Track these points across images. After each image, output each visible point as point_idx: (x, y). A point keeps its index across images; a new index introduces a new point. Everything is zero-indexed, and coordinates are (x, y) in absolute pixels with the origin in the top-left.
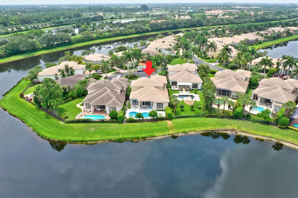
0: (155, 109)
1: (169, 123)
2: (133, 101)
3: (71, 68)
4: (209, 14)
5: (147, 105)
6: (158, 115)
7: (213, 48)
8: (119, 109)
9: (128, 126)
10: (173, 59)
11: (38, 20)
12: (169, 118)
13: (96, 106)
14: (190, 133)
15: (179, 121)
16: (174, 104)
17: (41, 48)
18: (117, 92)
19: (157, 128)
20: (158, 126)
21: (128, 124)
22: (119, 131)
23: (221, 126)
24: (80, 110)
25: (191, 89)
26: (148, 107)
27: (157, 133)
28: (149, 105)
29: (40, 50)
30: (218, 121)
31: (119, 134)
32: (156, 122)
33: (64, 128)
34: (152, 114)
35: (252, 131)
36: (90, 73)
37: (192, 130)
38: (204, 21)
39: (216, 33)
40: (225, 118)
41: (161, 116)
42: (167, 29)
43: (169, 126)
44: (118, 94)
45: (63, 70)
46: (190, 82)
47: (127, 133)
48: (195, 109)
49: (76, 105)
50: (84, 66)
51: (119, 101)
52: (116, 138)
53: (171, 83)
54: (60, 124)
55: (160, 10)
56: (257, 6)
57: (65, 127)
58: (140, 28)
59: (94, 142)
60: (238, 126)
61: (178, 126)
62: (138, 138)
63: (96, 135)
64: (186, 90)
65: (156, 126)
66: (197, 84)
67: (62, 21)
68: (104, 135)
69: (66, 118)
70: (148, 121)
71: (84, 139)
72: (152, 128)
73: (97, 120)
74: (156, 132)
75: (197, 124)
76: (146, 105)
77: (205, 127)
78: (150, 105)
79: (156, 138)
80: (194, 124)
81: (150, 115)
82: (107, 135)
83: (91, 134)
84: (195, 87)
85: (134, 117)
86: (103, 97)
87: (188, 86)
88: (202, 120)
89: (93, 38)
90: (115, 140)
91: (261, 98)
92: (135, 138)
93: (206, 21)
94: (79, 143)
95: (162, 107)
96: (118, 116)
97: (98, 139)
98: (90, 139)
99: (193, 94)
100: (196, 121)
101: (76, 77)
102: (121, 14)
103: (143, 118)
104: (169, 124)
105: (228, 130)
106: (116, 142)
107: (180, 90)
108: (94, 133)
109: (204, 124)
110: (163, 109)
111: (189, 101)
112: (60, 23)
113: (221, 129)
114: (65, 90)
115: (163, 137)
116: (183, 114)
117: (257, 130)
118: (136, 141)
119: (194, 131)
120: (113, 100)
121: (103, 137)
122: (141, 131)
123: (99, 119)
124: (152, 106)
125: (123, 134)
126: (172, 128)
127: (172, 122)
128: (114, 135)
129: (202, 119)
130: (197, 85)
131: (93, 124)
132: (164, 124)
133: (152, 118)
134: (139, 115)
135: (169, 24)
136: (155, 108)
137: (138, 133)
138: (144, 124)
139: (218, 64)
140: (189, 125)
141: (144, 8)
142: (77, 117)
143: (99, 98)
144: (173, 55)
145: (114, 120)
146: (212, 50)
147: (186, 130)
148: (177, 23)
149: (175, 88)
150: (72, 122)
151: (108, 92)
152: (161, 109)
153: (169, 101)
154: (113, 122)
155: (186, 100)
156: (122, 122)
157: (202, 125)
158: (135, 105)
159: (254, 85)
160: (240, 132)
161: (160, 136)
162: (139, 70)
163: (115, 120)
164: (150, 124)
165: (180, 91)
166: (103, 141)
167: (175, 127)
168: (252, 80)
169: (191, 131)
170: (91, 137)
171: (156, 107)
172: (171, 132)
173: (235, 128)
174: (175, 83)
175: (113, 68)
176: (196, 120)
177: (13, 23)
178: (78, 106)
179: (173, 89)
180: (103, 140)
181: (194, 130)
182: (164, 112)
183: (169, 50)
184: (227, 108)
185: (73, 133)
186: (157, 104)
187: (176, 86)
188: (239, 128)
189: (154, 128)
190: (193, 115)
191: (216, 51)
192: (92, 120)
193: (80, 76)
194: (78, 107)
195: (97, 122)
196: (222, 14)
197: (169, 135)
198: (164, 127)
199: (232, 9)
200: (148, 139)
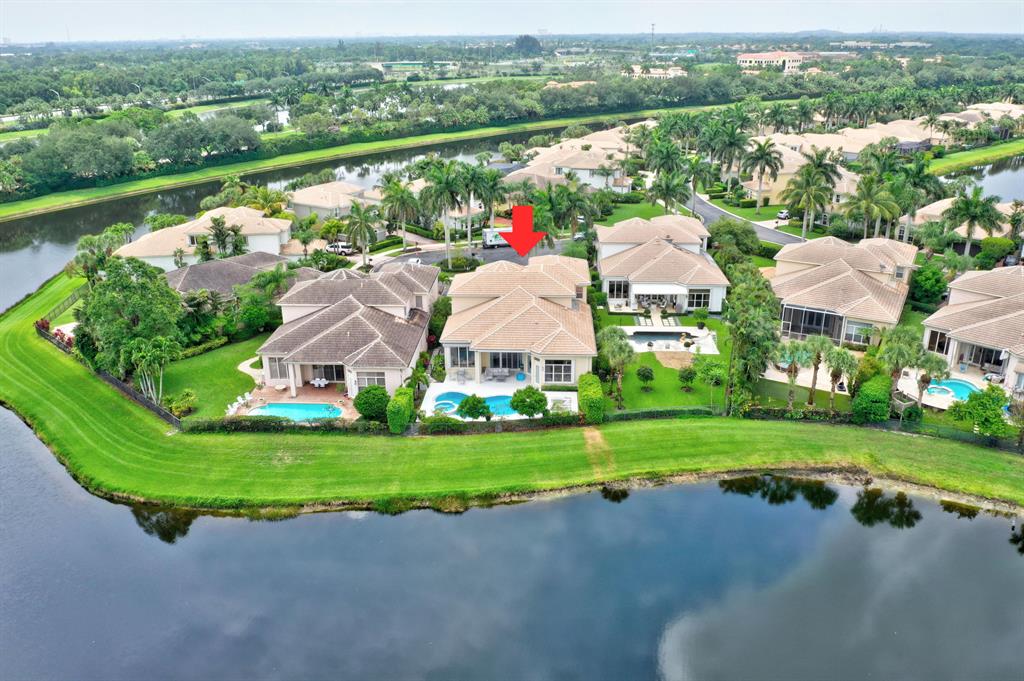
0: (538, 381)
1: (593, 436)
2: (454, 351)
3: (235, 230)
4: (751, 62)
5: (510, 367)
6: (549, 407)
7: (768, 163)
8: (395, 381)
9: (427, 447)
10: (618, 205)
11: (161, 85)
12: (591, 417)
13: (311, 369)
14: (676, 478)
15: (635, 433)
16: (612, 363)
17: (150, 170)
18: (391, 315)
19: (545, 456)
20: (548, 449)
21: (429, 439)
22: (390, 468)
23: (801, 454)
24: (248, 384)
25: (683, 312)
26: (511, 374)
27: (541, 480)
28: (515, 367)
29: (147, 178)
30: (789, 434)
31: (387, 480)
32: (540, 432)
33: (174, 452)
34: (523, 401)
35: (929, 477)
36: (306, 250)
37: (684, 467)
38: (733, 84)
39: (779, 119)
40: (820, 421)
41: (560, 412)
42: (603, 109)
43: (590, 450)
44: (397, 324)
45: (204, 237)
46: (680, 284)
47: (422, 478)
48: (696, 383)
49: (237, 363)
50: (286, 224)
51: (396, 348)
52: (374, 493)
53: (606, 289)
54: (163, 437)
55: (582, 53)
56: (919, 39)
57: (179, 448)
58: (507, 106)
59: (284, 511)
60: (871, 456)
61: (626, 452)
62: (462, 497)
63: (295, 481)
64: (665, 315)
65: (541, 450)
66: (708, 291)
67: (239, 87)
68: (328, 480)
69: (189, 411)
70: (508, 427)
71: (246, 497)
72: (522, 458)
73: (308, 421)
74: (537, 475)
75: (705, 444)
76: (504, 366)
77: (738, 454)
78: (523, 369)
79: (535, 498)
80: (694, 446)
81: (518, 404)
82: (338, 483)
83: (276, 475)
84: (698, 304)
85: (452, 413)
86: (338, 335)
87: (671, 301)
88: (728, 428)
89: (338, 138)
90: (369, 504)
91: (962, 345)
92: (453, 497)
93: (739, 82)
94: (225, 511)
95: (568, 377)
96: (390, 406)
97: (304, 497)
98: (270, 497)
99: (693, 330)
100: (701, 433)
101: (247, 263)
102: (444, 65)
103: (488, 418)
104: (590, 442)
105: (832, 470)
106: (376, 510)
107: (641, 315)
108: (290, 474)
109: (735, 446)
110: (572, 383)
111: (674, 356)
112: (231, 93)
113: (803, 466)
114: (199, 305)
115: (565, 494)
116: (649, 404)
117: (949, 471)
118: (453, 510)
119: (691, 471)
120: (373, 344)
121: (323, 492)
122: (476, 470)
123: (316, 420)
124: (529, 371)
125: (403, 480)
126: (602, 459)
127: (605, 434)
128: (367, 483)
129: (727, 425)
130: (707, 297)
131: (290, 439)
132: (572, 442)
133: (525, 417)
134: (474, 406)
135: (610, 93)
136: (537, 378)
137: (465, 478)
138: (493, 440)
139: (786, 222)
140: (675, 446)
141: (527, 45)
142: (232, 412)
143: (321, 335)
144: (618, 190)
145: (372, 422)
146: (763, 171)
147: (662, 468)
148: (638, 91)
149: (620, 306)
150: (210, 428)
151: (357, 314)
152: (562, 383)
153: (594, 352)
154: (367, 431)
155: (664, 349)
156: (405, 431)
157: (727, 447)
158: (462, 365)
159: (927, 296)
160: (881, 477)
161: (551, 490)
162: (489, 243)
163: (377, 423)
164: (517, 442)
165: (642, 319)
166: (324, 508)
167: (617, 453)
168: (919, 278)
169: (681, 473)
170: (276, 487)
171: (542, 374)
172: (599, 475)
173: (862, 460)
174: (621, 289)
175: (394, 233)
176: (703, 428)
177: (76, 91)
178: (245, 367)
179: (612, 309)
180: (323, 504)
181: (693, 467)
182: (573, 396)
183: (605, 172)
184: (825, 383)
185: (208, 470)
186: (547, 362)
187: (625, 297)
188: (876, 461)
189: (530, 456)
190: (691, 408)
191: (779, 178)
192: (288, 421)
193: (265, 257)
194: (241, 372)
195: (308, 429)
196: (798, 64)
197: (589, 485)
198: (571, 452)
199: (833, 49)
200: (505, 503)
